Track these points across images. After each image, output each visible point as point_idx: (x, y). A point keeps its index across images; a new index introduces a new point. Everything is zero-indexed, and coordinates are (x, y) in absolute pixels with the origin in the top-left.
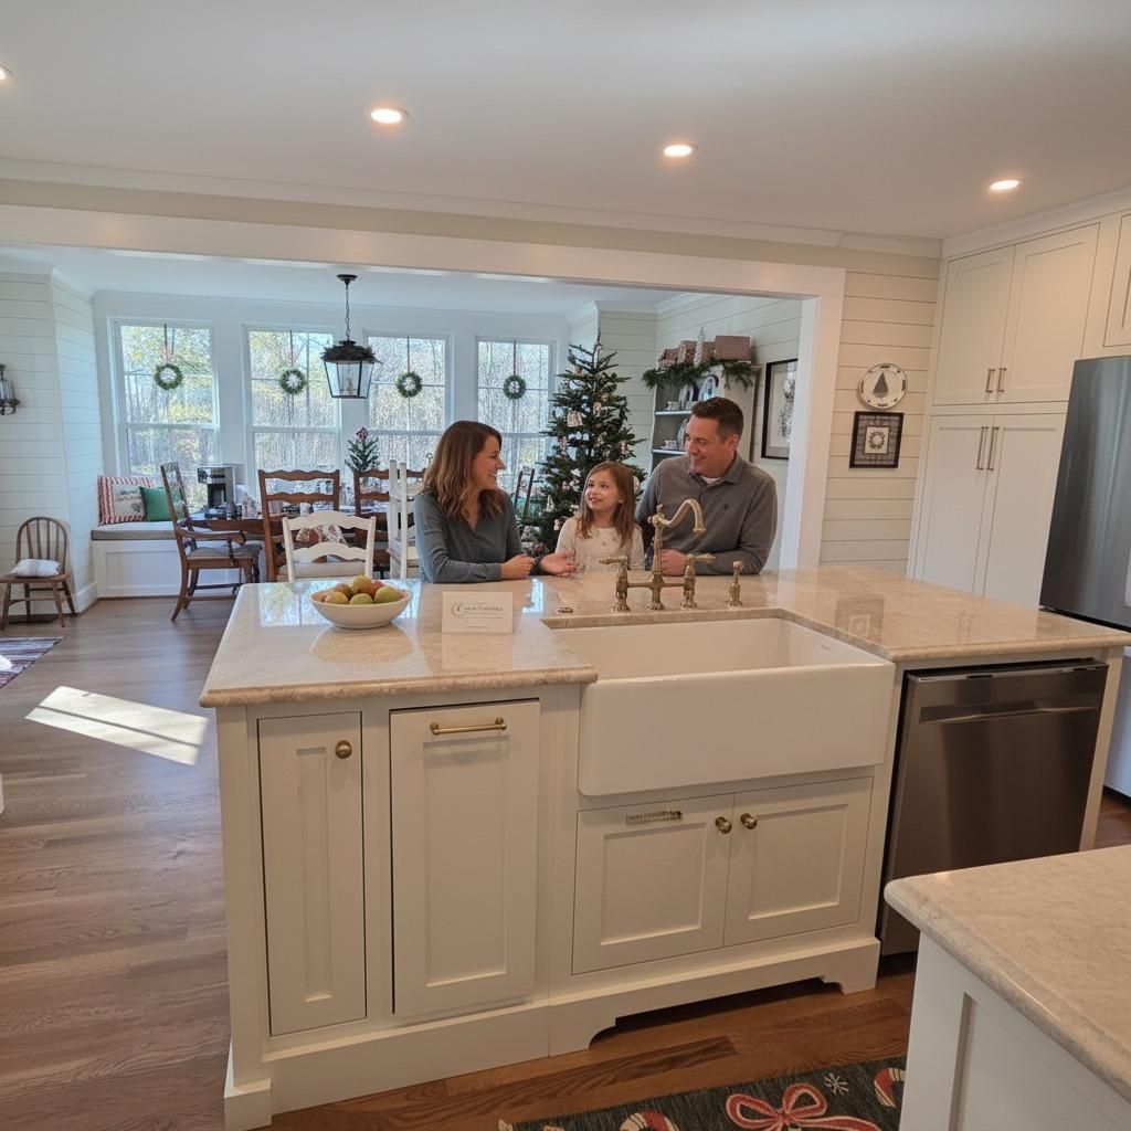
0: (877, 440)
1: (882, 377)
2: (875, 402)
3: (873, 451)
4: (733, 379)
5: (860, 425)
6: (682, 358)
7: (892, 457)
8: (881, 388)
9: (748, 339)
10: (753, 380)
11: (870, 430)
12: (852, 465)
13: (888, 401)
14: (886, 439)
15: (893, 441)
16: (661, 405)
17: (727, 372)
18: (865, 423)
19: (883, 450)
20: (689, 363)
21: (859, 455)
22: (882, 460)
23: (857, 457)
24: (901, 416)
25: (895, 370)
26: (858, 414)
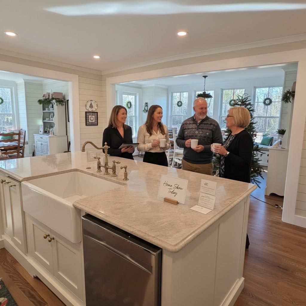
0: (92, 119)
1: (91, 103)
2: (90, 110)
3: (91, 121)
4: (58, 103)
5: (87, 115)
6: (47, 98)
7: (96, 123)
8: (91, 106)
9: (62, 93)
10: (64, 104)
11: (90, 116)
12: (86, 125)
13: (94, 110)
14: (94, 118)
15: (96, 119)
16: (44, 109)
17: (57, 101)
18: (88, 115)
19: (94, 121)
20: (49, 98)
21: (88, 122)
22: (94, 124)
23: (87, 123)
24: (97, 113)
25: (94, 102)
26: (86, 112)
